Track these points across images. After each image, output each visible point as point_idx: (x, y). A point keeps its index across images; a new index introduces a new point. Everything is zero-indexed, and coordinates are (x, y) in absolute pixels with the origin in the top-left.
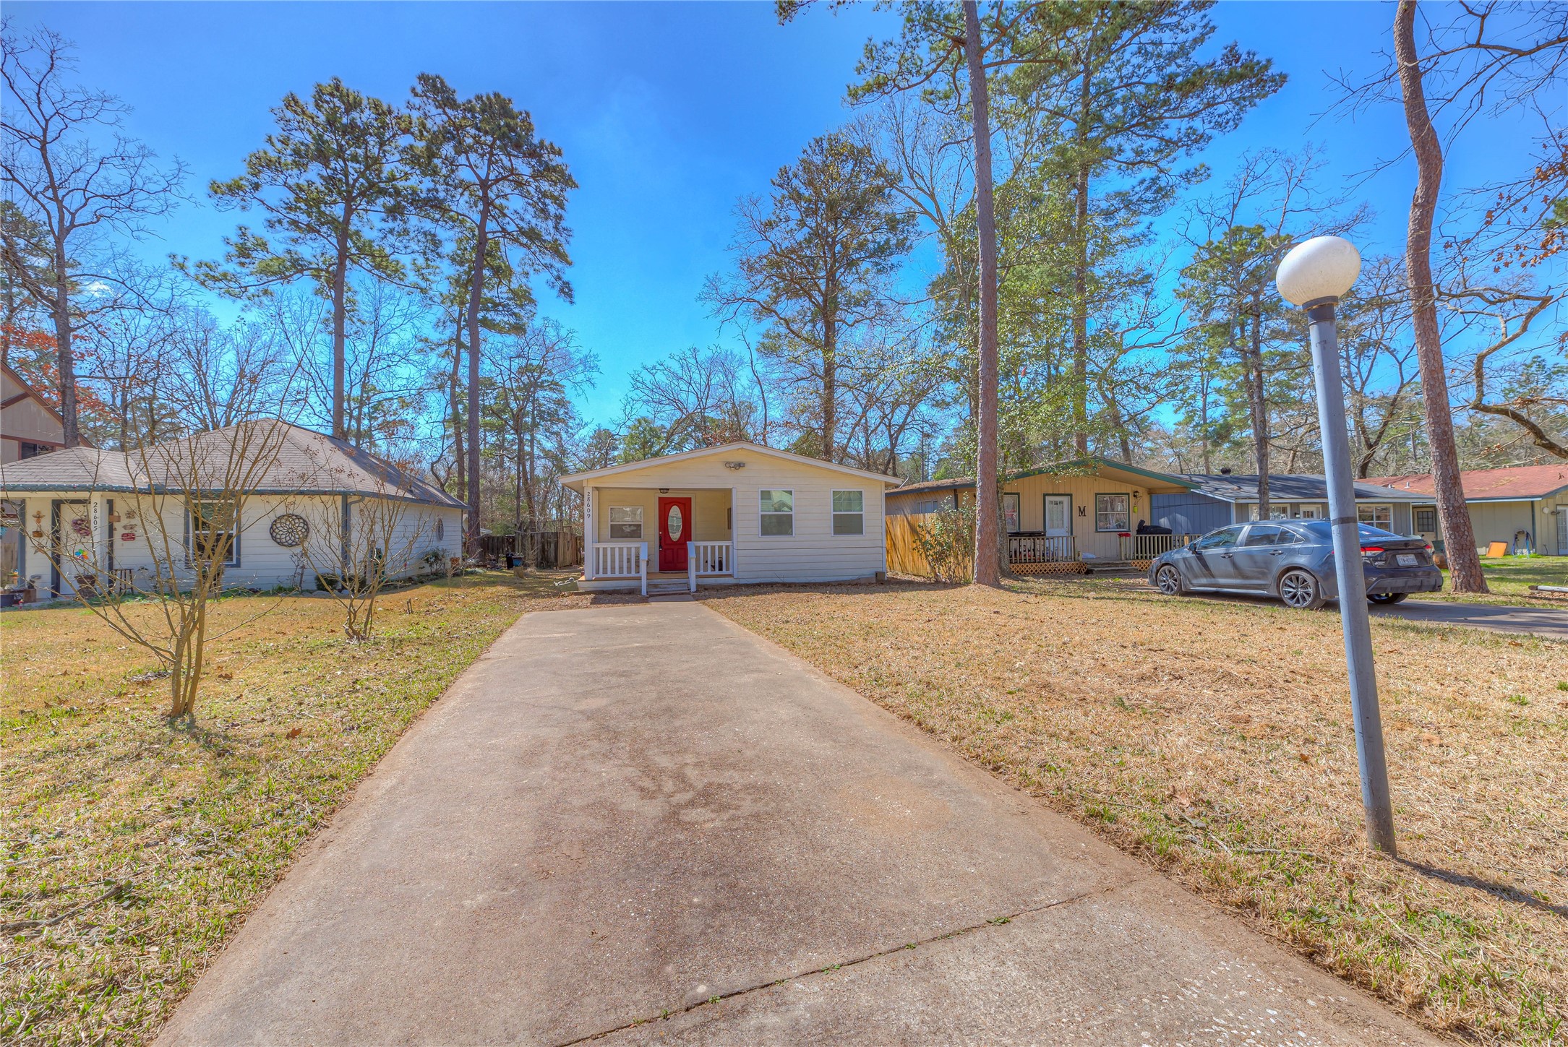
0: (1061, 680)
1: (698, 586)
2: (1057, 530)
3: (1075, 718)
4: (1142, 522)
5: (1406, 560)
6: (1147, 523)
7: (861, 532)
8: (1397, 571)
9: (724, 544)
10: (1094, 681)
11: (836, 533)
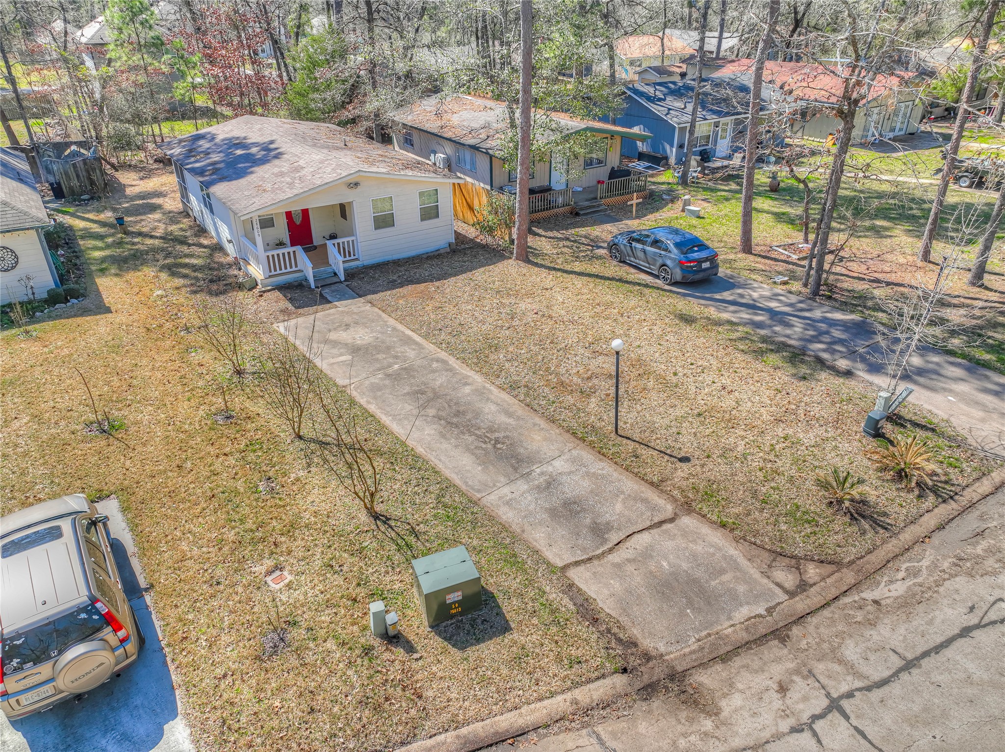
0: (566, 379)
3: (570, 399)
4: (613, 168)
5: (706, 265)
7: (438, 217)
8: (702, 271)
9: (350, 239)
10: (575, 379)
11: (422, 220)
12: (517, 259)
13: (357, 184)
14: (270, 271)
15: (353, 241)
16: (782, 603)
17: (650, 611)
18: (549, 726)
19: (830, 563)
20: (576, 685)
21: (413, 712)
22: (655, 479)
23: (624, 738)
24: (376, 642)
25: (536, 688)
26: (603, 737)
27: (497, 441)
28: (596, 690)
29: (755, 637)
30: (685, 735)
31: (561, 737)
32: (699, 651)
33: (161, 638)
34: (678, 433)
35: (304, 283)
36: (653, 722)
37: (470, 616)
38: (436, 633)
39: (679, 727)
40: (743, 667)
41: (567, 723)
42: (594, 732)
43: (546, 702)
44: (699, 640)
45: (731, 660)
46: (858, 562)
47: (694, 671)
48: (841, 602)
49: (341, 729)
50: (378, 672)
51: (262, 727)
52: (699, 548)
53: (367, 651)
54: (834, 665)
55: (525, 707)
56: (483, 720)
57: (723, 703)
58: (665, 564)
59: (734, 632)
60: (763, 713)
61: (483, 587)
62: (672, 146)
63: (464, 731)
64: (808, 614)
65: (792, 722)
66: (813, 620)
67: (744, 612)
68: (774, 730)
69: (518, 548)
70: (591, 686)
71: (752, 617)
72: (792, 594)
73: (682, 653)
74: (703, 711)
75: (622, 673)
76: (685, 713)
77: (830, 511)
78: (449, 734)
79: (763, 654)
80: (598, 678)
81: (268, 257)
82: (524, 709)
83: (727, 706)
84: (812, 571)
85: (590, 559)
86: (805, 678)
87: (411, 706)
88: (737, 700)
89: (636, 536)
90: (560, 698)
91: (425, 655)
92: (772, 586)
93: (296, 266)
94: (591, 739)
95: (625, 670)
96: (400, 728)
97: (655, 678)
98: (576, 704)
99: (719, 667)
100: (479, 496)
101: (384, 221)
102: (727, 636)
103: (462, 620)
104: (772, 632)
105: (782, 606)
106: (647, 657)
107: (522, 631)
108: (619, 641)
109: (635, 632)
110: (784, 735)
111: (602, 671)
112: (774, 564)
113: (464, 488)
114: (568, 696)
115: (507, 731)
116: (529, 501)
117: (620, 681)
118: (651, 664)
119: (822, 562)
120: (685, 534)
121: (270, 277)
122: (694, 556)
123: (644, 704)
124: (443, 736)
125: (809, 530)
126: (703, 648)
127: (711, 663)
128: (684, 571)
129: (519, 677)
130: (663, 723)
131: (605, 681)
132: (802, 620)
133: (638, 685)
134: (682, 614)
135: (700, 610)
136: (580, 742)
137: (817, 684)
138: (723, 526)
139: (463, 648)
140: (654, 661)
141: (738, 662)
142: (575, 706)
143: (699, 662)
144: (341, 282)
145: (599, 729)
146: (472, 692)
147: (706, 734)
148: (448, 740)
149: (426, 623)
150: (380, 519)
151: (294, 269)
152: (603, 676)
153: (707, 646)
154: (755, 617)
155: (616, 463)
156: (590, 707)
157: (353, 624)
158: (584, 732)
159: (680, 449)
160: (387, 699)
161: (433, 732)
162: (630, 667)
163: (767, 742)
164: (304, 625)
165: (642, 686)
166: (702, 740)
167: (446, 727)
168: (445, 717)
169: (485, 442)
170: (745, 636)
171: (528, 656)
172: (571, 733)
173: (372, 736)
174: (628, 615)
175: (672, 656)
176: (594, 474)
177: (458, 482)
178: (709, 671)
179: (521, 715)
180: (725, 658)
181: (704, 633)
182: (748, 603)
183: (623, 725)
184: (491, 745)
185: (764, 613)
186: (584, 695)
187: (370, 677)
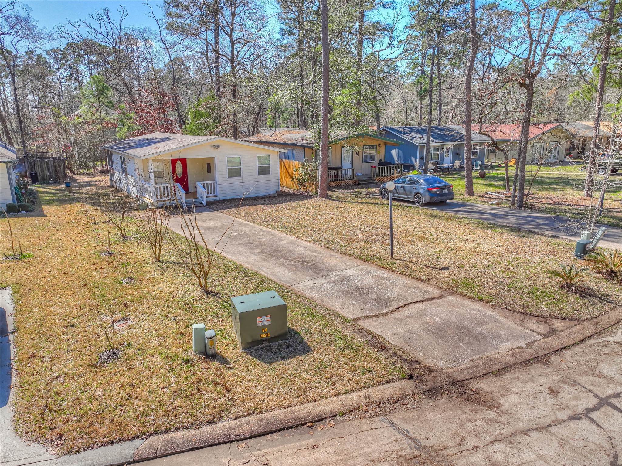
0: (354, 237)
1: (207, 202)
2: (347, 165)
3: (357, 245)
4: (381, 160)
5: (445, 191)
6: (383, 160)
7: (270, 174)
8: (443, 195)
9: (212, 182)
10: (361, 237)
11: (259, 174)
12: (320, 196)
13: (218, 147)
14: (157, 198)
15: (214, 183)
16: (539, 340)
17: (429, 344)
18: (345, 414)
19: (571, 319)
20: (368, 386)
21: (222, 401)
22: (424, 278)
23: (414, 423)
24: (196, 357)
25: (333, 387)
26: (395, 422)
27: (304, 262)
28: (386, 389)
29: (520, 361)
30: (471, 421)
31: (356, 422)
32: (474, 367)
33: (12, 358)
34: (438, 257)
36: (440, 412)
37: (277, 343)
38: (248, 353)
39: (465, 416)
40: (515, 379)
41: (362, 413)
42: (387, 419)
43: (342, 397)
44: (472, 361)
45: (503, 375)
46: (594, 320)
47: (472, 380)
48: (588, 343)
49: (153, 409)
50: (194, 374)
51: (81, 409)
52: (464, 311)
53: (187, 362)
54: (595, 378)
55: (323, 400)
56: (284, 408)
57: (502, 401)
58: (437, 319)
59: (502, 357)
60: (540, 407)
61: (289, 328)
62: (416, 158)
63: (267, 415)
64: (562, 349)
65: (568, 412)
66: (568, 353)
67: (508, 345)
68: (553, 418)
69: (318, 309)
70: (382, 387)
71: (515, 348)
72: (545, 336)
73: (460, 368)
74: (485, 406)
75: (409, 379)
76: (469, 406)
77: (563, 292)
78: (252, 417)
79: (530, 371)
80: (388, 382)
81: (157, 188)
82: (322, 402)
83: (506, 403)
84: (558, 324)
85: (377, 316)
86: (572, 385)
87: (220, 396)
88: (514, 399)
89: (412, 305)
90: (354, 394)
91: (236, 365)
92: (528, 331)
93: (175, 196)
94: (384, 424)
95: (411, 377)
96: (208, 411)
97: (438, 384)
98: (369, 398)
99: (494, 379)
100: (289, 285)
101: (235, 172)
102: (497, 359)
103: (270, 346)
104: (535, 358)
105: (539, 342)
106: (429, 370)
107: (321, 352)
108: (405, 361)
109: (417, 355)
110: (564, 421)
111: (391, 377)
112: (525, 320)
113: (278, 281)
114: (362, 393)
115: (307, 417)
116: (328, 287)
117: (408, 385)
118: (433, 374)
119: (565, 319)
120: (450, 304)
121: (157, 201)
122: (461, 315)
123: (430, 401)
124: (247, 419)
125: (549, 301)
126: (478, 366)
127: (486, 376)
128: (453, 322)
129: (319, 381)
130: (449, 413)
131: (394, 384)
132: (558, 352)
133: (423, 388)
134: (455, 345)
135: (470, 344)
136: (374, 425)
137: (583, 389)
138: (480, 300)
139: (271, 363)
140: (436, 372)
141: (509, 376)
142: (368, 400)
143: (475, 375)
144: (204, 206)
145: (392, 417)
146: (276, 390)
147: (490, 420)
148: (251, 422)
149: (241, 347)
150: (210, 294)
151: (174, 198)
152: (392, 381)
153: (481, 364)
154: (518, 348)
155: (392, 271)
156: (382, 402)
157: (179, 347)
158: (377, 419)
159: (440, 264)
160: (199, 391)
161: (238, 415)
162: (415, 376)
163: (549, 425)
164: (136, 346)
165: (427, 388)
166: (487, 424)
167: (250, 412)
168: (251, 405)
169: (296, 262)
170: (513, 360)
171: (326, 367)
172: (365, 420)
173: (181, 416)
174: (411, 346)
175: (451, 370)
176: (377, 276)
177: (273, 278)
178: (485, 381)
179: (319, 405)
180: (498, 373)
181: (476, 357)
182: (510, 340)
183: (413, 414)
184: (291, 428)
185: (524, 346)
186: (375, 393)
187: (187, 378)
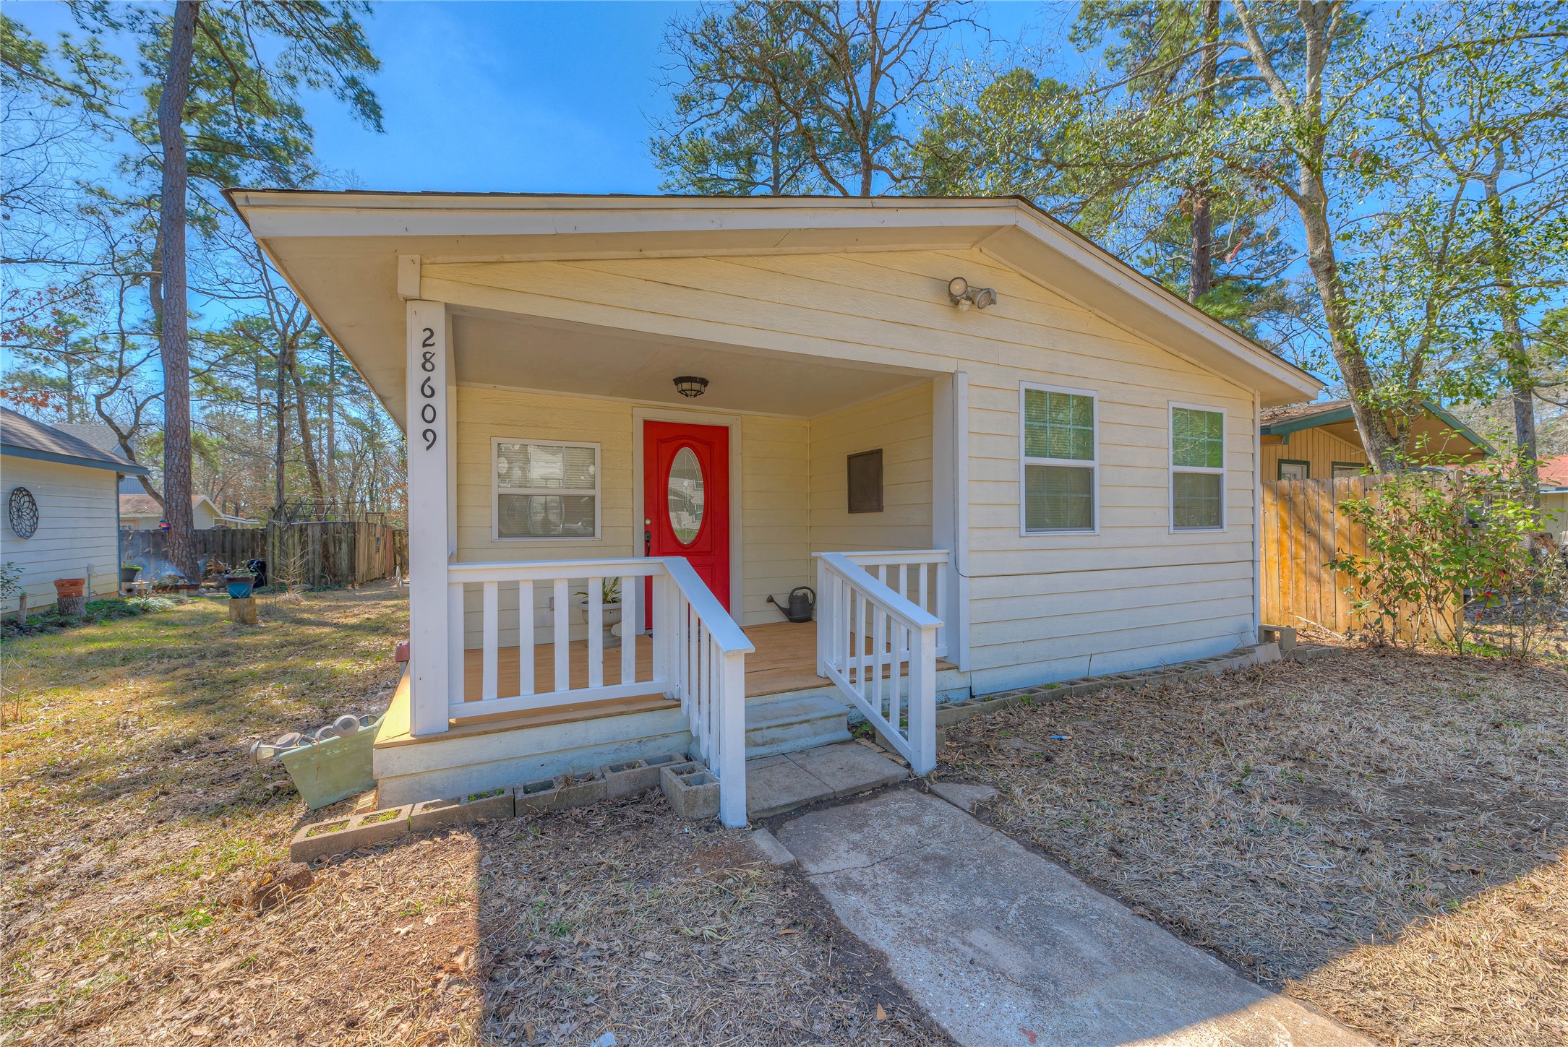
7: (1219, 524)
13: (981, 298)
14: (473, 693)
15: (933, 568)
35: (674, 783)
81: (473, 592)
93: (644, 672)
121: (461, 728)
144: (917, 784)
151: (629, 686)
